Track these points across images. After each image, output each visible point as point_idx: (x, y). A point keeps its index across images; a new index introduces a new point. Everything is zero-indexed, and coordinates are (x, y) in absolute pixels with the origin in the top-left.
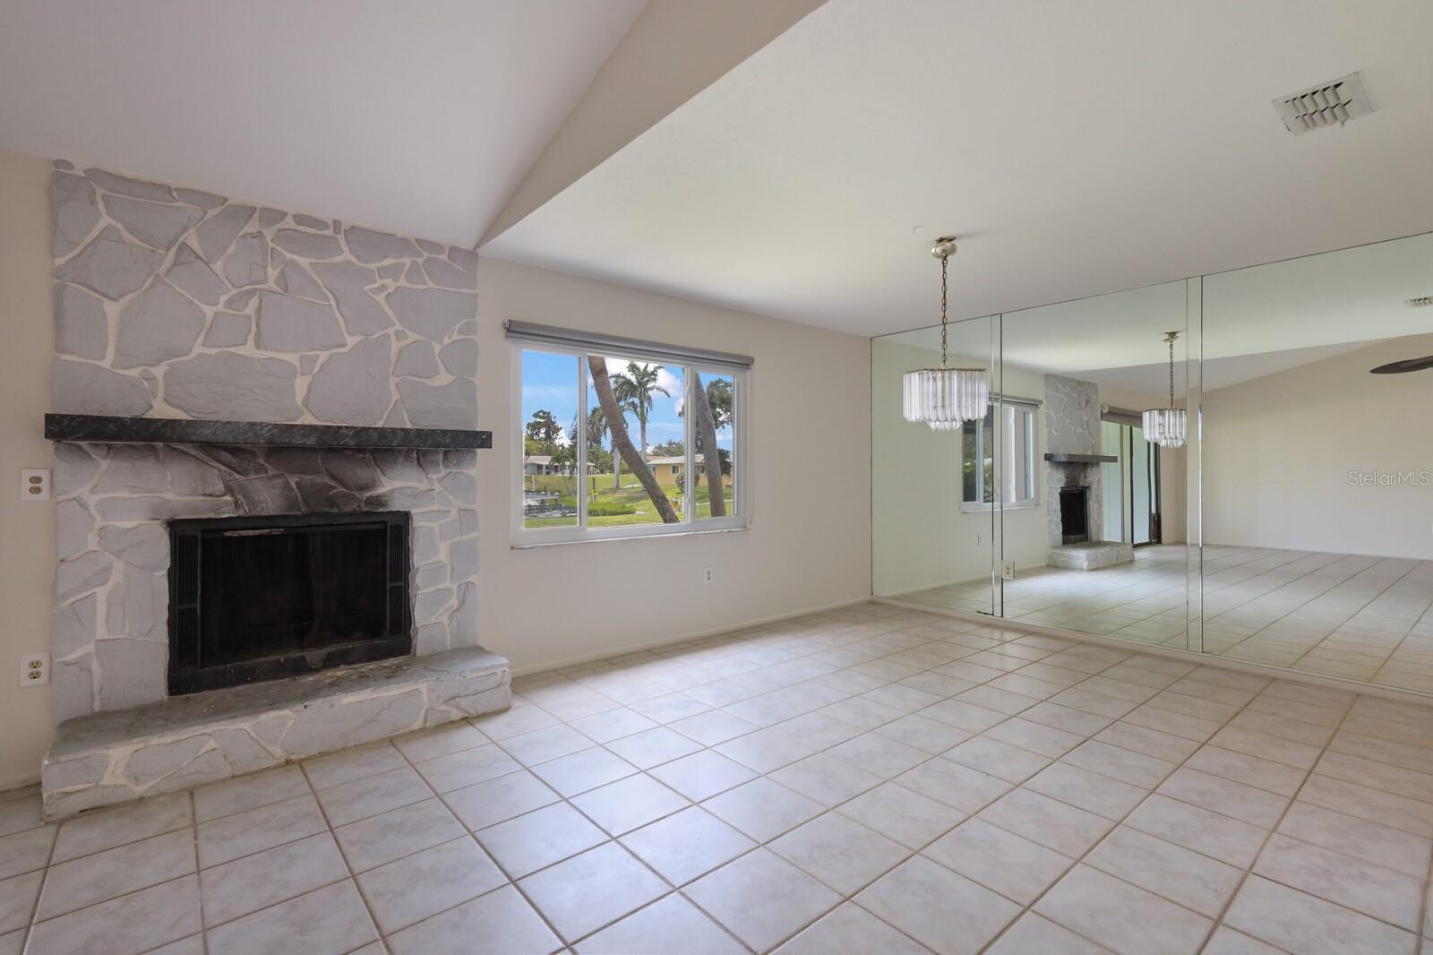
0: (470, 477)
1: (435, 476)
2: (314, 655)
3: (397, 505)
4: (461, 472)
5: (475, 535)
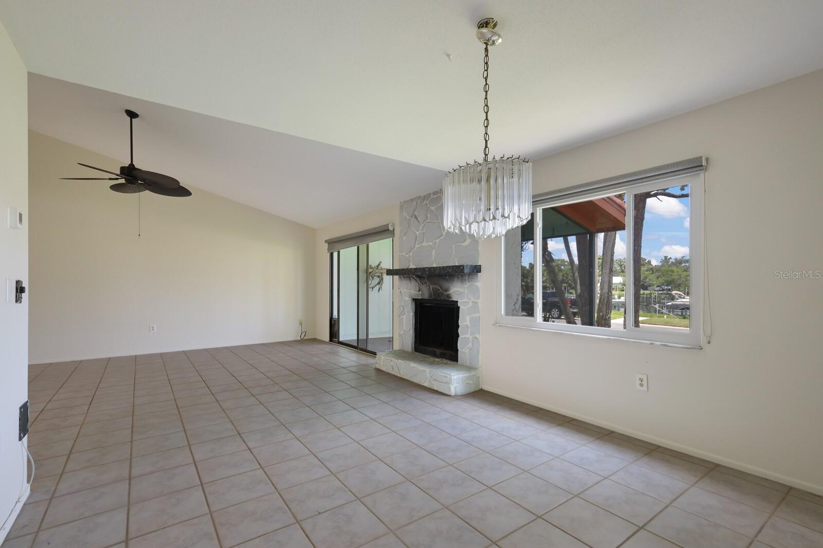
0: (476, 286)
1: (465, 286)
2: (438, 351)
3: (454, 299)
4: (473, 285)
5: (477, 315)
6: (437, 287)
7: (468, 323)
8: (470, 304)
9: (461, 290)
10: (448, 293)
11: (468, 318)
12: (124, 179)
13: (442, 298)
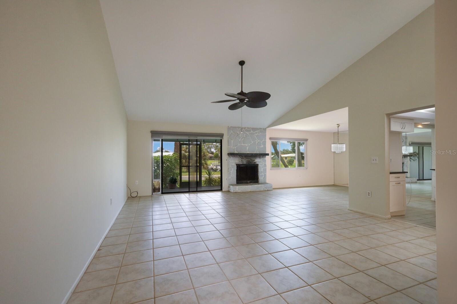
6: (250, 160)
7: (262, 170)
8: (263, 165)
9: (260, 161)
10: (255, 161)
11: (262, 169)
12: (238, 100)
13: (252, 163)
